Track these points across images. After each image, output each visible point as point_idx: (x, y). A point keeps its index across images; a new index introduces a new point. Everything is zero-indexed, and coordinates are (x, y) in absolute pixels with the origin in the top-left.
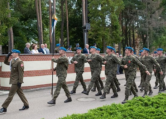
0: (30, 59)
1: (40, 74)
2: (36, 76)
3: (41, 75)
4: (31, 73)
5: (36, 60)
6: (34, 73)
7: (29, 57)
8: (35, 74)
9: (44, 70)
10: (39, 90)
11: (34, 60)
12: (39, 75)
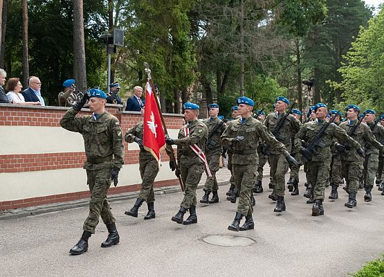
0: (11, 119)
1: (35, 165)
2: (26, 170)
3: (38, 170)
4: (13, 161)
5: (27, 124)
6: (21, 161)
7: (8, 114)
8: (23, 165)
9: (46, 155)
10: (37, 213)
11: (21, 124)
12: (32, 170)
